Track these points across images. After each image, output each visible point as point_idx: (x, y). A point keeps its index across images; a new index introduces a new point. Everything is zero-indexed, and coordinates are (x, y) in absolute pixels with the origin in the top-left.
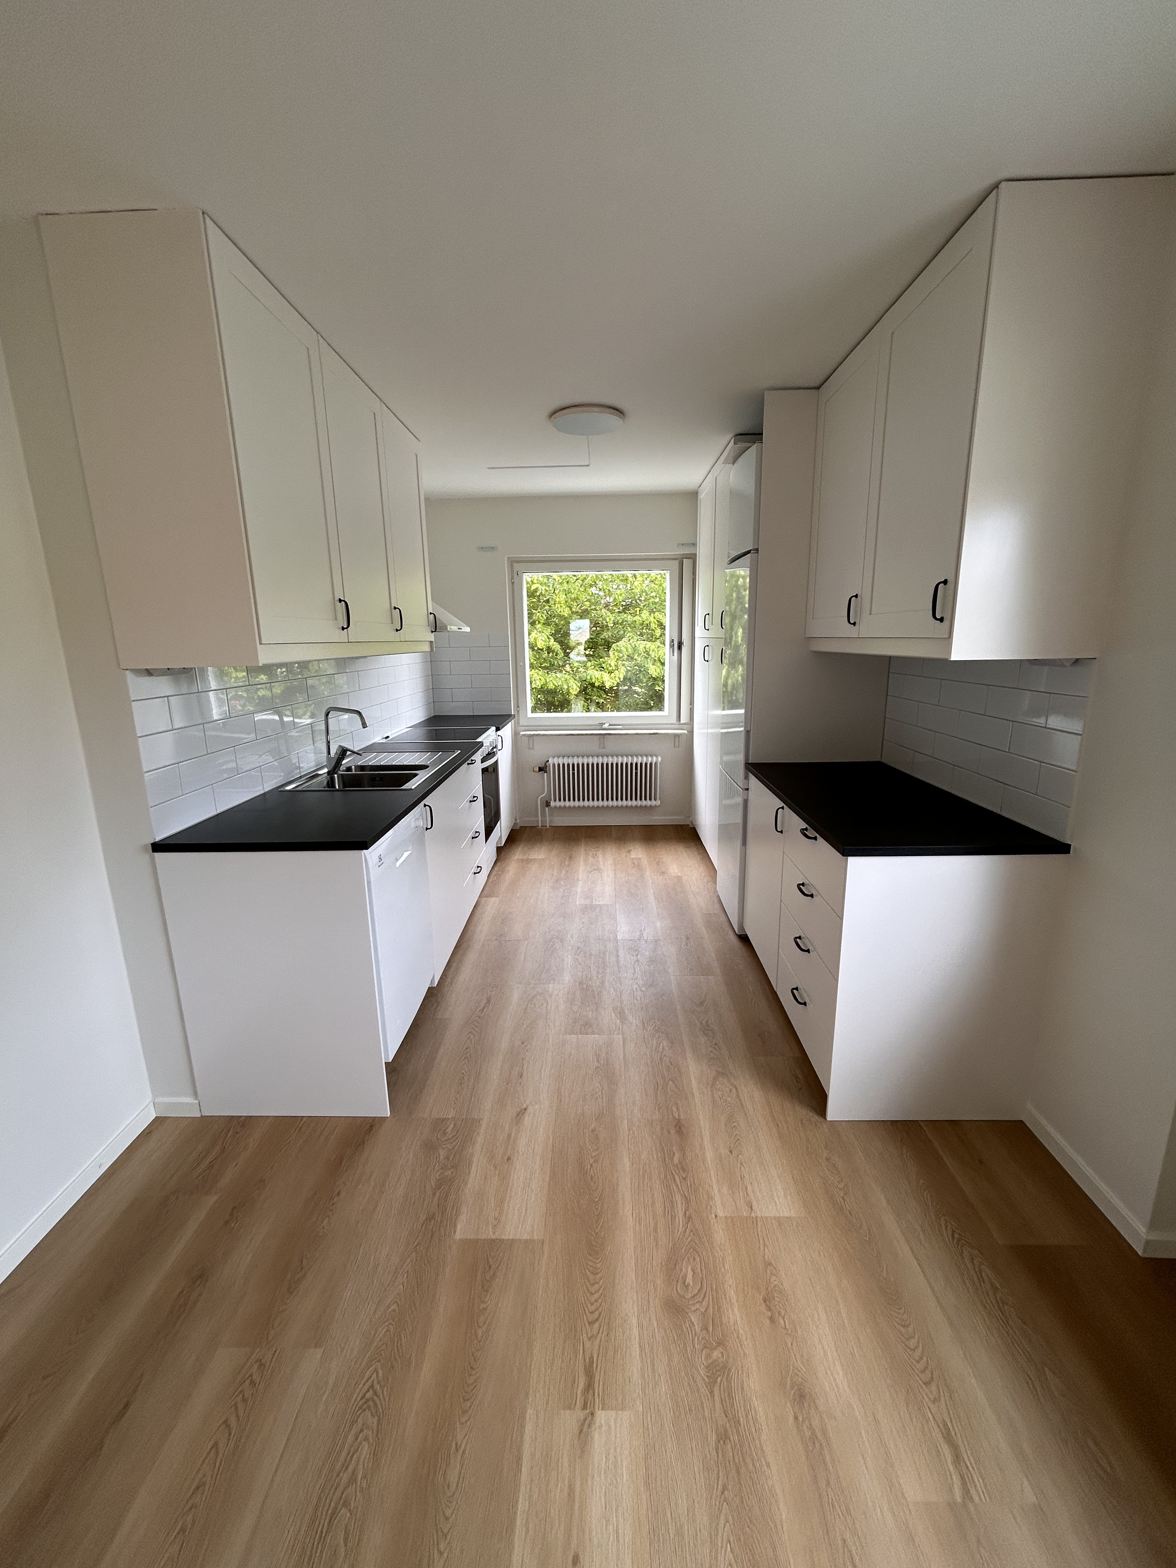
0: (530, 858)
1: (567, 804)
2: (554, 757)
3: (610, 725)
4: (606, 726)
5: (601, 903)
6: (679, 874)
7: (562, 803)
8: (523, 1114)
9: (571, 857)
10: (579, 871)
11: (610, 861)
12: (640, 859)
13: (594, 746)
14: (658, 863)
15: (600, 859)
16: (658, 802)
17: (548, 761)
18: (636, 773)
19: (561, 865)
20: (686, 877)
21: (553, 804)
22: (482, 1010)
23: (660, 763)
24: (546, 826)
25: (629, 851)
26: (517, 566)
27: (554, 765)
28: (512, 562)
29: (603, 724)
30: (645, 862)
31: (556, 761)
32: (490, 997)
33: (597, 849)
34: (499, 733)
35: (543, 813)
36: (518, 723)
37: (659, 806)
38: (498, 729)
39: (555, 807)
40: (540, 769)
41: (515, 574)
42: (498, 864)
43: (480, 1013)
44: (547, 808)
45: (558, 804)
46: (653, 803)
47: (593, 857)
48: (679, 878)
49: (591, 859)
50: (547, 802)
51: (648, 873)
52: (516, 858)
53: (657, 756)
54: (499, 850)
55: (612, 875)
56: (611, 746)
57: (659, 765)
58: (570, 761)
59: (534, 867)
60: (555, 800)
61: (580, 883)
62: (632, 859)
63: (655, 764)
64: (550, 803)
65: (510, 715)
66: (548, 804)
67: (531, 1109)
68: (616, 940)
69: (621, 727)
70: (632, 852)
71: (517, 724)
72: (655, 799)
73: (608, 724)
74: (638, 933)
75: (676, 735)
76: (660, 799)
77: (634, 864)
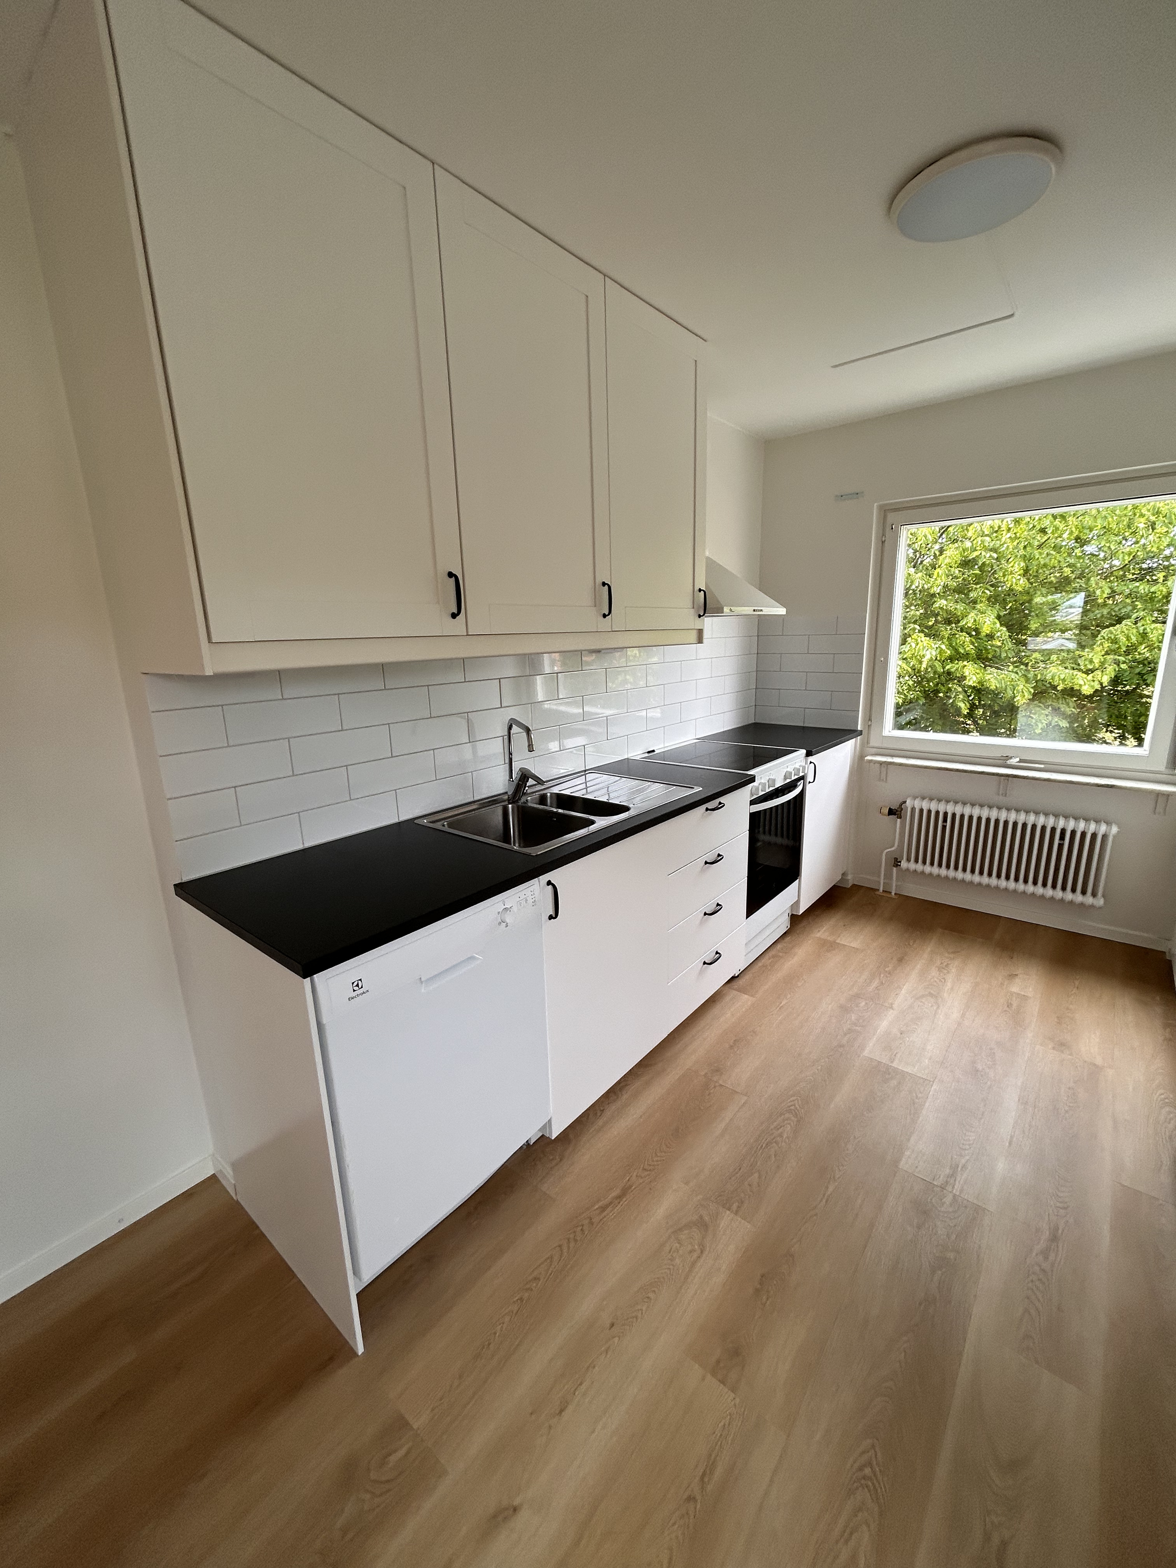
0: (837, 941)
1: (928, 869)
2: (915, 798)
3: (1021, 761)
4: (1014, 761)
5: (908, 1069)
6: (1099, 1061)
7: (919, 867)
8: (505, 1519)
9: (900, 960)
10: (901, 989)
11: (966, 986)
12: (1025, 998)
13: (989, 791)
14: (1060, 1020)
15: (950, 979)
16: (1100, 902)
17: (905, 802)
18: (1061, 846)
19: (878, 967)
20: (1110, 1072)
21: (904, 864)
22: (603, 1209)
23: (1114, 837)
24: (890, 893)
25: (1012, 976)
26: (891, 517)
27: (913, 809)
28: (885, 511)
29: (1008, 758)
30: (1033, 1007)
31: (917, 804)
32: (631, 1186)
33: (952, 956)
34: (810, 759)
35: (888, 876)
36: (868, 743)
37: (1100, 908)
38: (809, 754)
39: (908, 870)
40: (891, 812)
41: (888, 529)
42: (788, 939)
43: (597, 1212)
44: (895, 869)
45: (912, 866)
46: (1089, 900)
47: (940, 969)
48: (1095, 1071)
49: (934, 972)
50: (896, 859)
51: (1029, 1034)
52: (818, 935)
53: (1108, 823)
54: (795, 919)
55: (955, 1015)
56: (1018, 795)
57: (1110, 839)
58: (942, 808)
59: (834, 960)
60: (909, 860)
61: (891, 1015)
62: (1012, 994)
63: (1103, 836)
64: (900, 862)
65: (856, 731)
66: (897, 863)
67: (524, 1515)
68: (896, 1162)
69: (1042, 766)
70: (1017, 980)
71: (865, 744)
72: (1094, 895)
73: (1018, 759)
74: (947, 1171)
75: (1159, 794)
76: (1103, 896)
77: (1009, 1005)
